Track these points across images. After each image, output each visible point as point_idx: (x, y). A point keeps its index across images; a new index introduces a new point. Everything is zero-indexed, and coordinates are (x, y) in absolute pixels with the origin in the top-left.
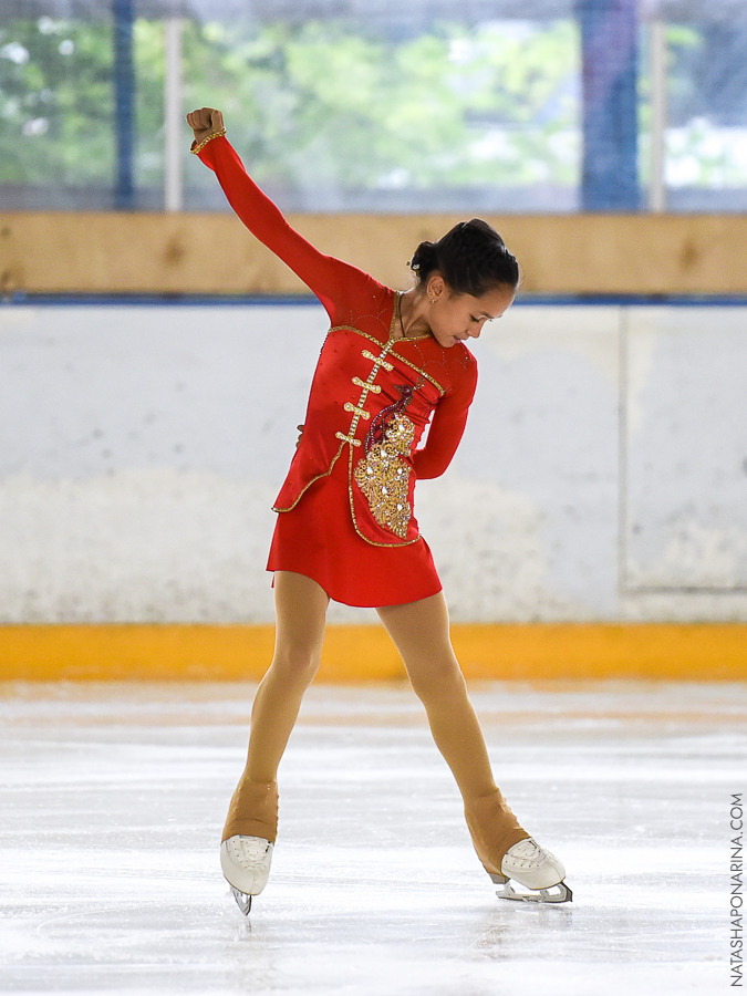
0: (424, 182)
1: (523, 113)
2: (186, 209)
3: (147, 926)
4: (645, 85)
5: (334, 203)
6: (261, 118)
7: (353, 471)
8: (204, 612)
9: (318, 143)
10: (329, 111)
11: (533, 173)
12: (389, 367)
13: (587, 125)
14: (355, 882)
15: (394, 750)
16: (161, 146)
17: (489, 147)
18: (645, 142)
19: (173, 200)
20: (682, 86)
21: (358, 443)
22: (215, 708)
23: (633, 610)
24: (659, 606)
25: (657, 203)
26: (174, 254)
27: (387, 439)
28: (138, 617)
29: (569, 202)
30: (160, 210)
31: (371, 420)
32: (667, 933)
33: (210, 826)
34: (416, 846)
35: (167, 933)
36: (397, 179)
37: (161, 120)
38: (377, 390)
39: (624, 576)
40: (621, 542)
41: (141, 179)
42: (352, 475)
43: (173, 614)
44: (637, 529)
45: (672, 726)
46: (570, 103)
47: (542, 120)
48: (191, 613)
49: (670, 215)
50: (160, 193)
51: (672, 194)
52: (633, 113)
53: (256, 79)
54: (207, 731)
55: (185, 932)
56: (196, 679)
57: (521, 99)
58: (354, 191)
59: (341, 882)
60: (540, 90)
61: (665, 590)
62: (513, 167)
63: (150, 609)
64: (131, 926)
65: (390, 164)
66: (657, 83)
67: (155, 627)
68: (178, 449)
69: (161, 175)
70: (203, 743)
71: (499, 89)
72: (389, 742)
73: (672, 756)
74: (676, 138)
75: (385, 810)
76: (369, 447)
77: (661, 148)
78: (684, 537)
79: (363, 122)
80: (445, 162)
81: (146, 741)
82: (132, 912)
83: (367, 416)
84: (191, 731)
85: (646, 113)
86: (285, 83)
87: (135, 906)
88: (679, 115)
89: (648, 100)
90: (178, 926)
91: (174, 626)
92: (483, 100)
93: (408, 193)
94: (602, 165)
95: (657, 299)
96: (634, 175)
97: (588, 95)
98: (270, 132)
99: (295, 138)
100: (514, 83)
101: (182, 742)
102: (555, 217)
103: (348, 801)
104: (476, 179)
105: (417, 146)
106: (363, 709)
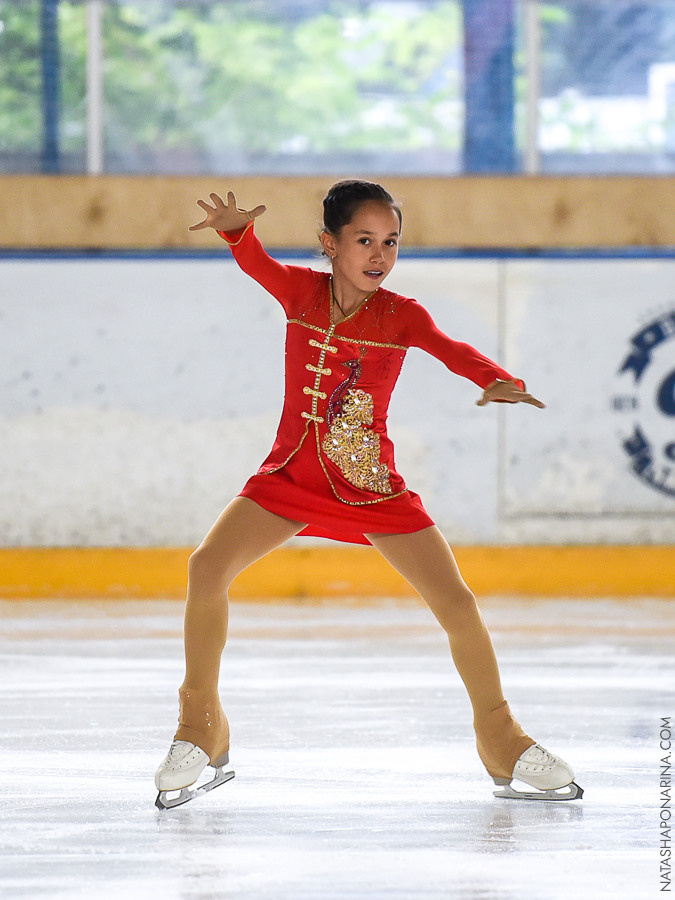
0: (321, 147)
1: (410, 84)
2: (106, 172)
3: (72, 820)
4: (521, 58)
5: (239, 167)
6: (173, 90)
7: (321, 445)
8: (123, 537)
9: (225, 112)
10: (235, 83)
11: (420, 138)
12: (334, 350)
13: (469, 96)
14: (258, 779)
15: (295, 661)
16: (83, 114)
17: (380, 115)
18: (520, 110)
19: (95, 164)
20: (555, 59)
21: (321, 420)
22: (134, 623)
23: (511, 534)
24: (535, 530)
25: (532, 166)
26: (96, 213)
27: (345, 412)
28: (64, 541)
29: (452, 166)
30: (83, 173)
31: (328, 398)
32: (542, 825)
33: (130, 729)
34: (314, 747)
35: (89, 827)
36: (296, 145)
37: (83, 92)
38: (328, 372)
39: (503, 502)
40: (500, 473)
41: (65, 146)
42: (321, 448)
43: (96, 538)
44: (514, 460)
45: (546, 638)
46: (453, 76)
47: (427, 90)
48: (112, 538)
49: (543, 177)
50: (82, 157)
51: (544, 157)
52: (509, 84)
53: (166, 57)
54: (126, 644)
55: (106, 825)
56: (116, 596)
57: (409, 72)
58: (259, 156)
59: (247, 779)
60: (427, 64)
61: (540, 515)
62: (402, 134)
63: (75, 534)
64: (58, 820)
65: (290, 131)
66: (531, 57)
67: (79, 550)
68: (100, 389)
69: (83, 142)
70: (123, 654)
71: (389, 63)
72: (290, 654)
73: (546, 665)
74: (549, 107)
75: (287, 714)
76: (331, 421)
77: (535, 116)
78: (557, 467)
79: (265, 92)
80: (341, 128)
81: (71, 653)
82: (58, 808)
83: (324, 396)
84: (112, 644)
85: (521, 84)
86: (194, 62)
87: (61, 801)
88: (552, 87)
89: (523, 72)
90: (101, 820)
91: (98, 549)
92: (373, 72)
93: (307, 157)
94: (483, 131)
95: (532, 253)
96: (510, 141)
97: (469, 67)
98: (181, 102)
99: (204, 109)
100: (403, 57)
101: (104, 654)
102: (440, 179)
103: (254, 706)
104: (369, 145)
105: (316, 115)
106: (267, 623)
